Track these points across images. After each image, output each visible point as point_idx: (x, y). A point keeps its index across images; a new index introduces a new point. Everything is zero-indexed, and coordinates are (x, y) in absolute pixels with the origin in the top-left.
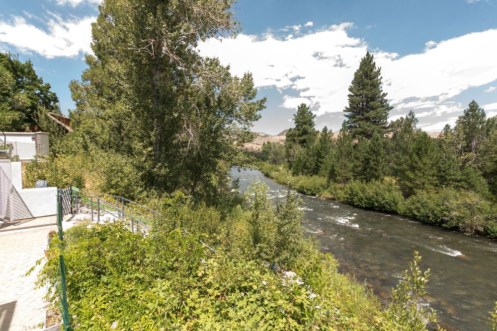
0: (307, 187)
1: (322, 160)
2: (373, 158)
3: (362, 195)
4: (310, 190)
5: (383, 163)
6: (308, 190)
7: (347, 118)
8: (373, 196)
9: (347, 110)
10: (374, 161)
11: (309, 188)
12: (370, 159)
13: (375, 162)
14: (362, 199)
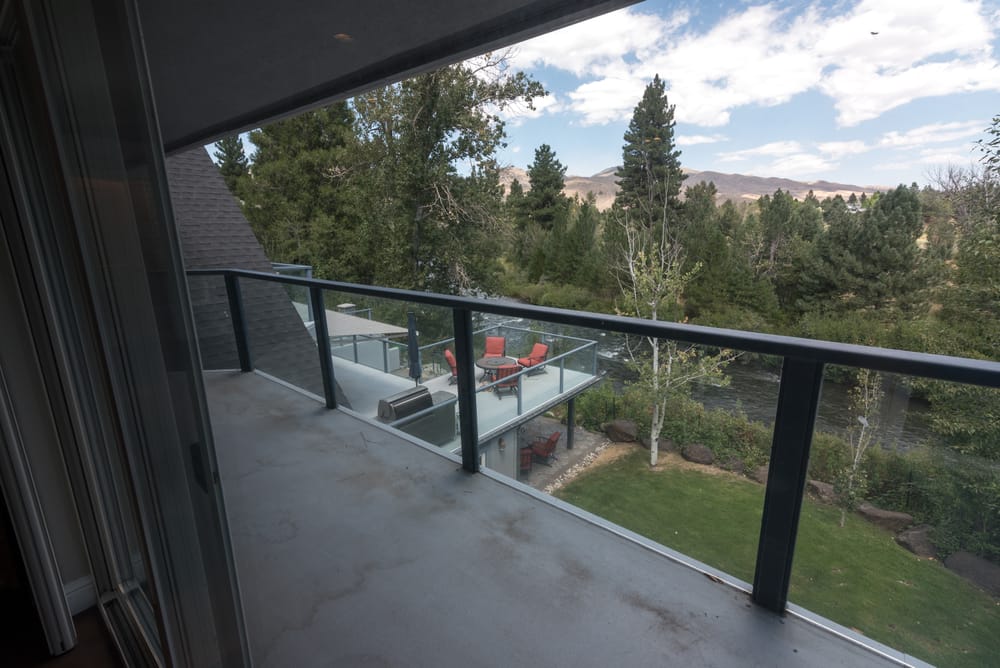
1: (579, 258)
7: (621, 187)
9: (620, 173)
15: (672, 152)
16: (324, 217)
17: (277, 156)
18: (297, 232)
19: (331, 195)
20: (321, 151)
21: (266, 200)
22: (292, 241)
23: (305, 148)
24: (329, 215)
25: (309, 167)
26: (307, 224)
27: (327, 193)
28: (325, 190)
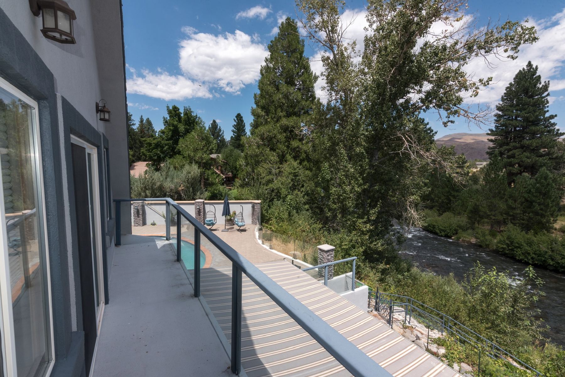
0: (441, 227)
1: (456, 194)
2: (538, 201)
3: (528, 248)
4: (444, 231)
5: (554, 208)
6: (441, 230)
7: (492, 143)
8: (546, 252)
9: (492, 133)
10: (539, 204)
11: (443, 229)
12: (534, 201)
13: (542, 206)
14: (529, 254)
15: (547, 115)
16: (292, 161)
17: (267, 122)
18: (274, 171)
19: (298, 147)
20: (295, 118)
21: (257, 150)
22: (270, 177)
23: (284, 116)
24: (296, 160)
25: (285, 129)
26: (281, 166)
27: (296, 145)
28: (295, 144)
